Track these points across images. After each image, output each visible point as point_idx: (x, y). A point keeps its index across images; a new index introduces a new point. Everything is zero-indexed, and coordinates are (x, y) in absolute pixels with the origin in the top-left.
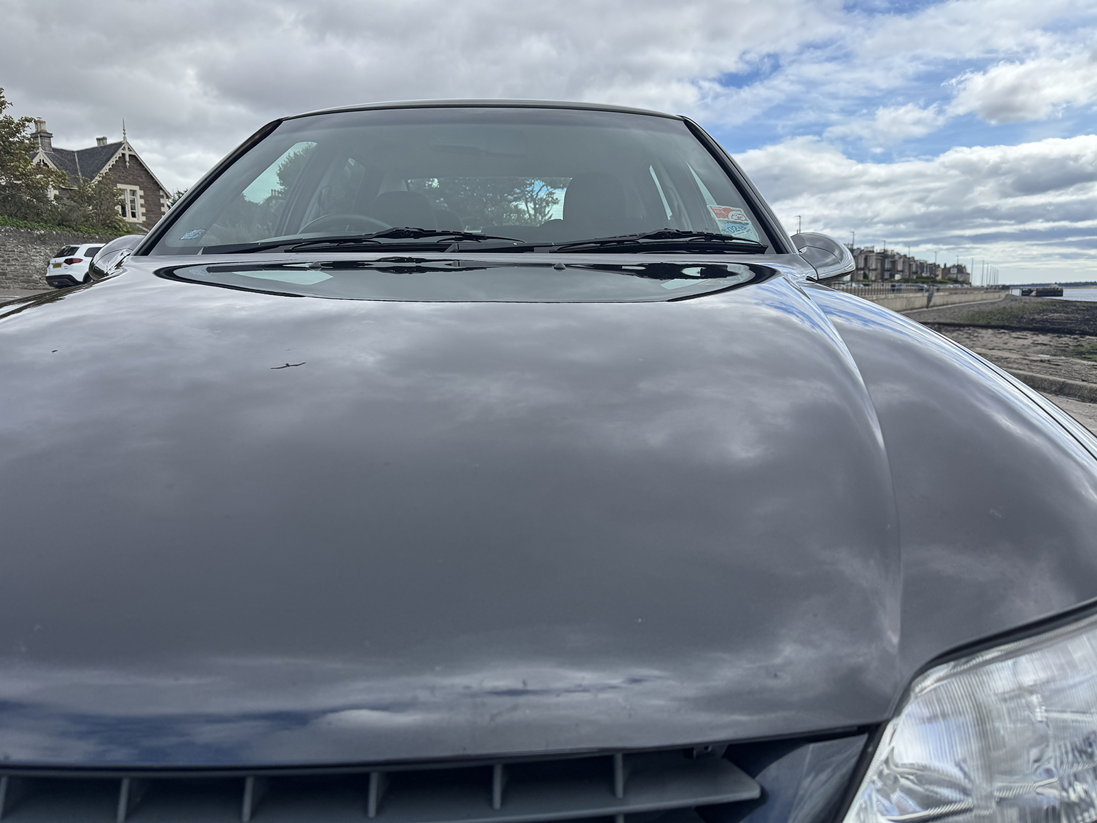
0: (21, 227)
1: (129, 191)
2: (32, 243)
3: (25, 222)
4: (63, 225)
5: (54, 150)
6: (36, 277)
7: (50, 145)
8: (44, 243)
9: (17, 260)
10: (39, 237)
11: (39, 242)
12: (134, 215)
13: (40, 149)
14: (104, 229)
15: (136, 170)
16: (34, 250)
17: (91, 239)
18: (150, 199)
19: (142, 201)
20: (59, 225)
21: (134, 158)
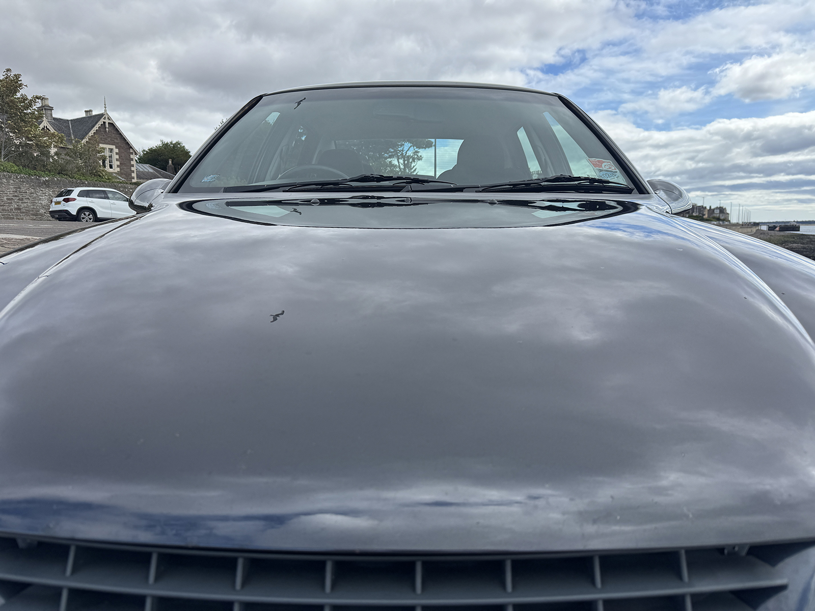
0: (32, 175)
1: (108, 149)
2: (40, 187)
3: (35, 171)
4: (62, 174)
5: (54, 119)
6: (42, 211)
7: (52, 115)
8: (48, 186)
9: (28, 199)
10: (45, 182)
11: (44, 186)
12: (111, 167)
13: (45, 118)
14: (91, 177)
15: (113, 133)
16: (41, 192)
17: (82, 184)
18: (123, 155)
19: (117, 157)
20: (59, 174)
21: (112, 125)
